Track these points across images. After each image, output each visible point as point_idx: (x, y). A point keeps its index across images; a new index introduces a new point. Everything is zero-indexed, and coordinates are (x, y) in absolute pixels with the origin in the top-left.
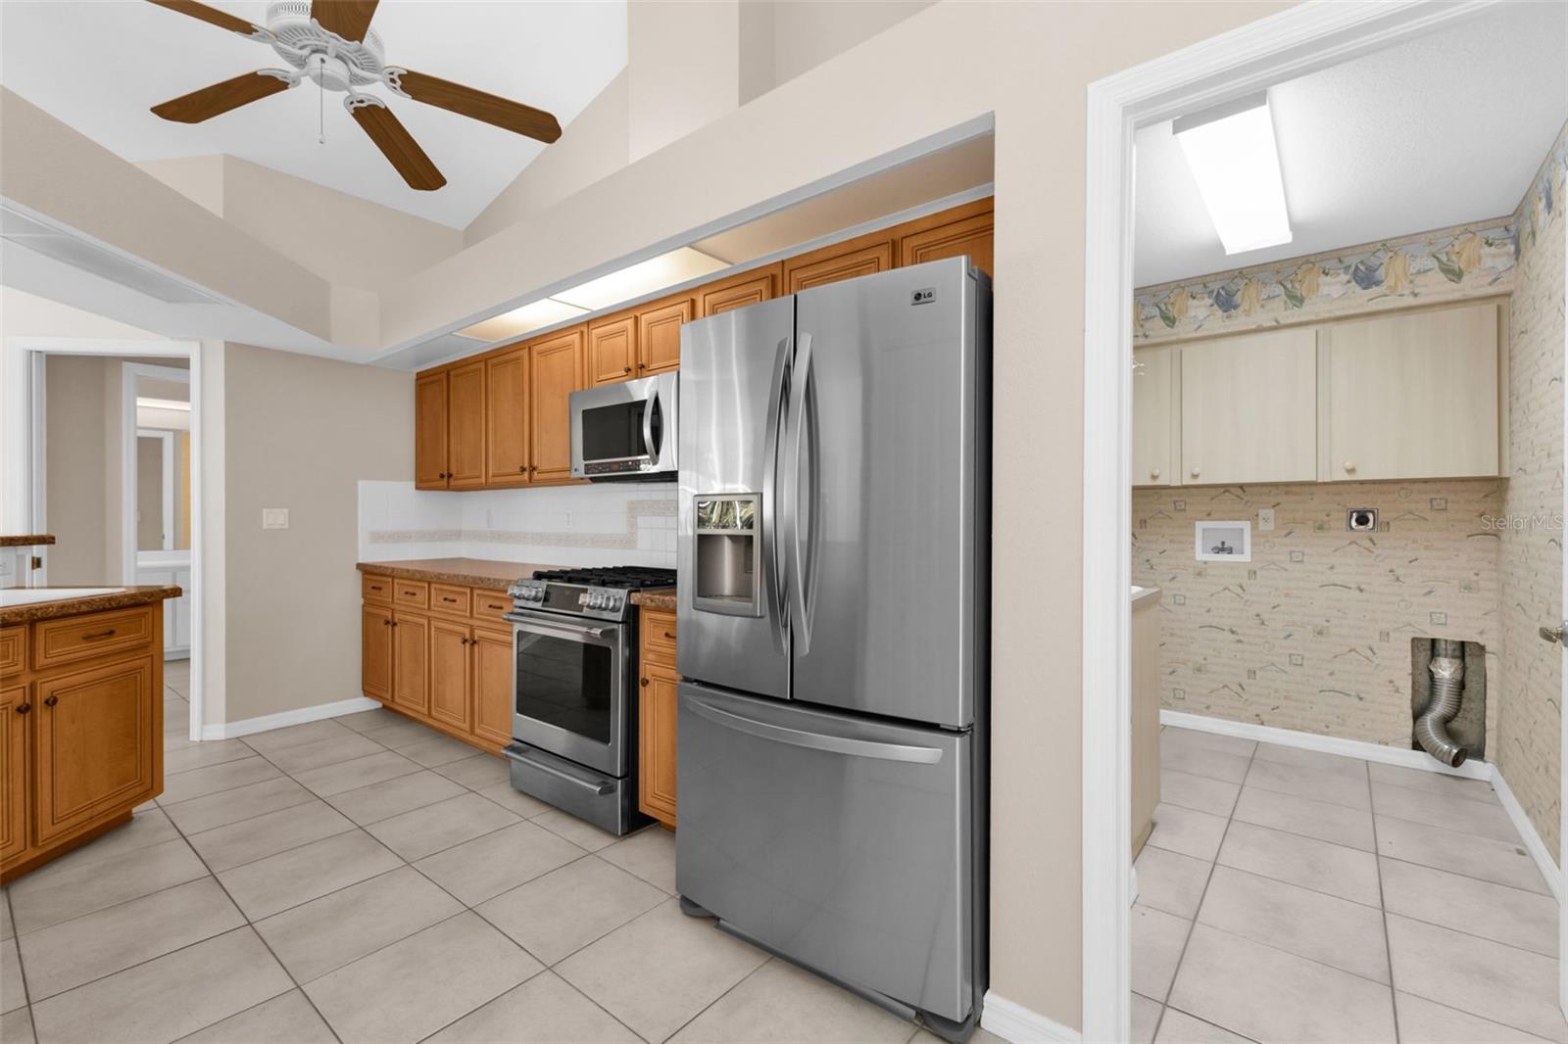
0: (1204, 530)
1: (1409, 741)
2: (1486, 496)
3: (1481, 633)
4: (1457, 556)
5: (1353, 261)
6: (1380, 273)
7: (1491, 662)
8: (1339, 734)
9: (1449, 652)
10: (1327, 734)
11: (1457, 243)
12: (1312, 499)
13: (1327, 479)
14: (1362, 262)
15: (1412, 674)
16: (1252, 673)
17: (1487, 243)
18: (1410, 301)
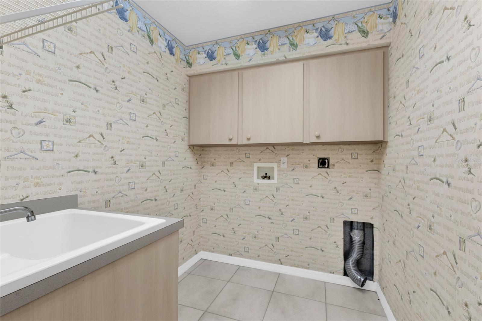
0: (258, 168)
1: (342, 271)
2: (374, 152)
3: (372, 218)
4: (362, 181)
5: (319, 26)
6: (332, 33)
7: (376, 232)
8: (314, 269)
9: (359, 227)
10: (308, 269)
11: (366, 17)
12: (303, 153)
13: (308, 142)
14: (323, 27)
15: (344, 238)
16: (277, 239)
17: (379, 17)
18: (344, 48)
